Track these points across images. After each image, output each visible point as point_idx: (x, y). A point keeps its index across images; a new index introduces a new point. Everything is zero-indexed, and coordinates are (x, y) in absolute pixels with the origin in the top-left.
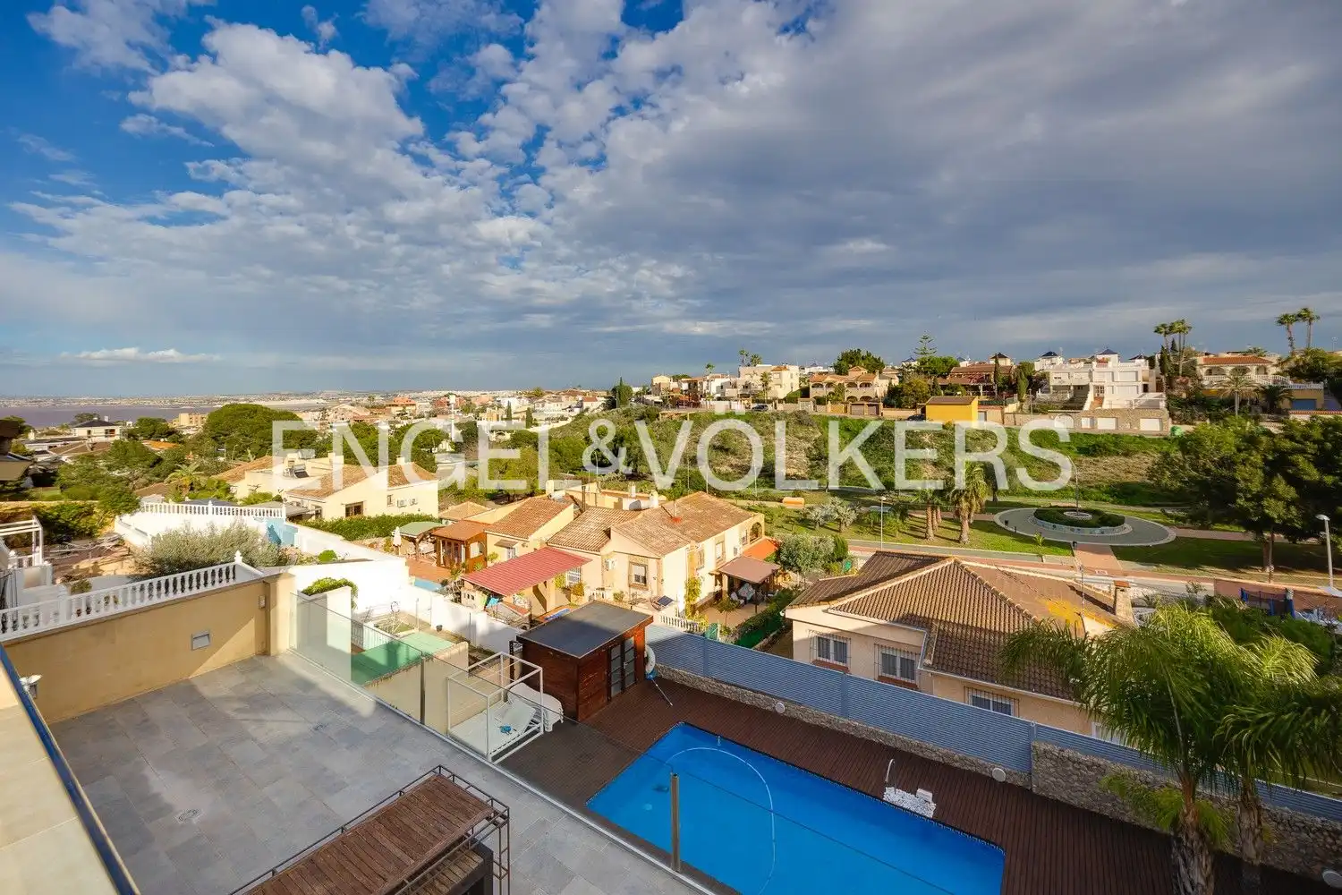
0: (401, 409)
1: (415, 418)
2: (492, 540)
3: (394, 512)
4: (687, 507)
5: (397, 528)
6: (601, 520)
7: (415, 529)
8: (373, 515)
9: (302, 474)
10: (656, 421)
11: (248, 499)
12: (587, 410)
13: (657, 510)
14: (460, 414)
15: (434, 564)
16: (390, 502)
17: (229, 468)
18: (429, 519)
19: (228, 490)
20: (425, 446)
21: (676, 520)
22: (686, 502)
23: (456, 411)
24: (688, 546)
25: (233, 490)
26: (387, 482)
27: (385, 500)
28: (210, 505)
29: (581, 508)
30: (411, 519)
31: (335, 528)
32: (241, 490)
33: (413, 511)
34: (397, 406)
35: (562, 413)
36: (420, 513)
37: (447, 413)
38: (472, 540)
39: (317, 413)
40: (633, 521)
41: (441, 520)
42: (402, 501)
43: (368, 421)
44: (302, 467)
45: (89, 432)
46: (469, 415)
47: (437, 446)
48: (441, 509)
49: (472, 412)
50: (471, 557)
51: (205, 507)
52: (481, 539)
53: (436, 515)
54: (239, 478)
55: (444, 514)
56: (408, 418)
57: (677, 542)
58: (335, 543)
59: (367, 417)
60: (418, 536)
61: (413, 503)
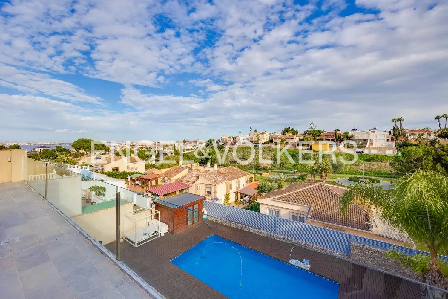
2: (160, 180)
3: (129, 171)
4: (228, 171)
5: (129, 175)
6: (196, 173)
7: (135, 176)
8: (121, 171)
9: (99, 158)
13: (216, 170)
15: (140, 188)
16: (128, 168)
18: (140, 173)
19: (75, 164)
21: (222, 173)
22: (227, 169)
24: (226, 182)
27: (126, 167)
29: (190, 169)
30: (134, 173)
31: (107, 174)
33: (136, 171)
38: (153, 179)
40: (207, 173)
42: (132, 168)
44: (99, 156)
45: (40, 150)
48: (145, 171)
50: (153, 185)
52: (156, 180)
53: (143, 173)
54: (80, 160)
57: (222, 181)
60: (136, 178)
61: (136, 169)
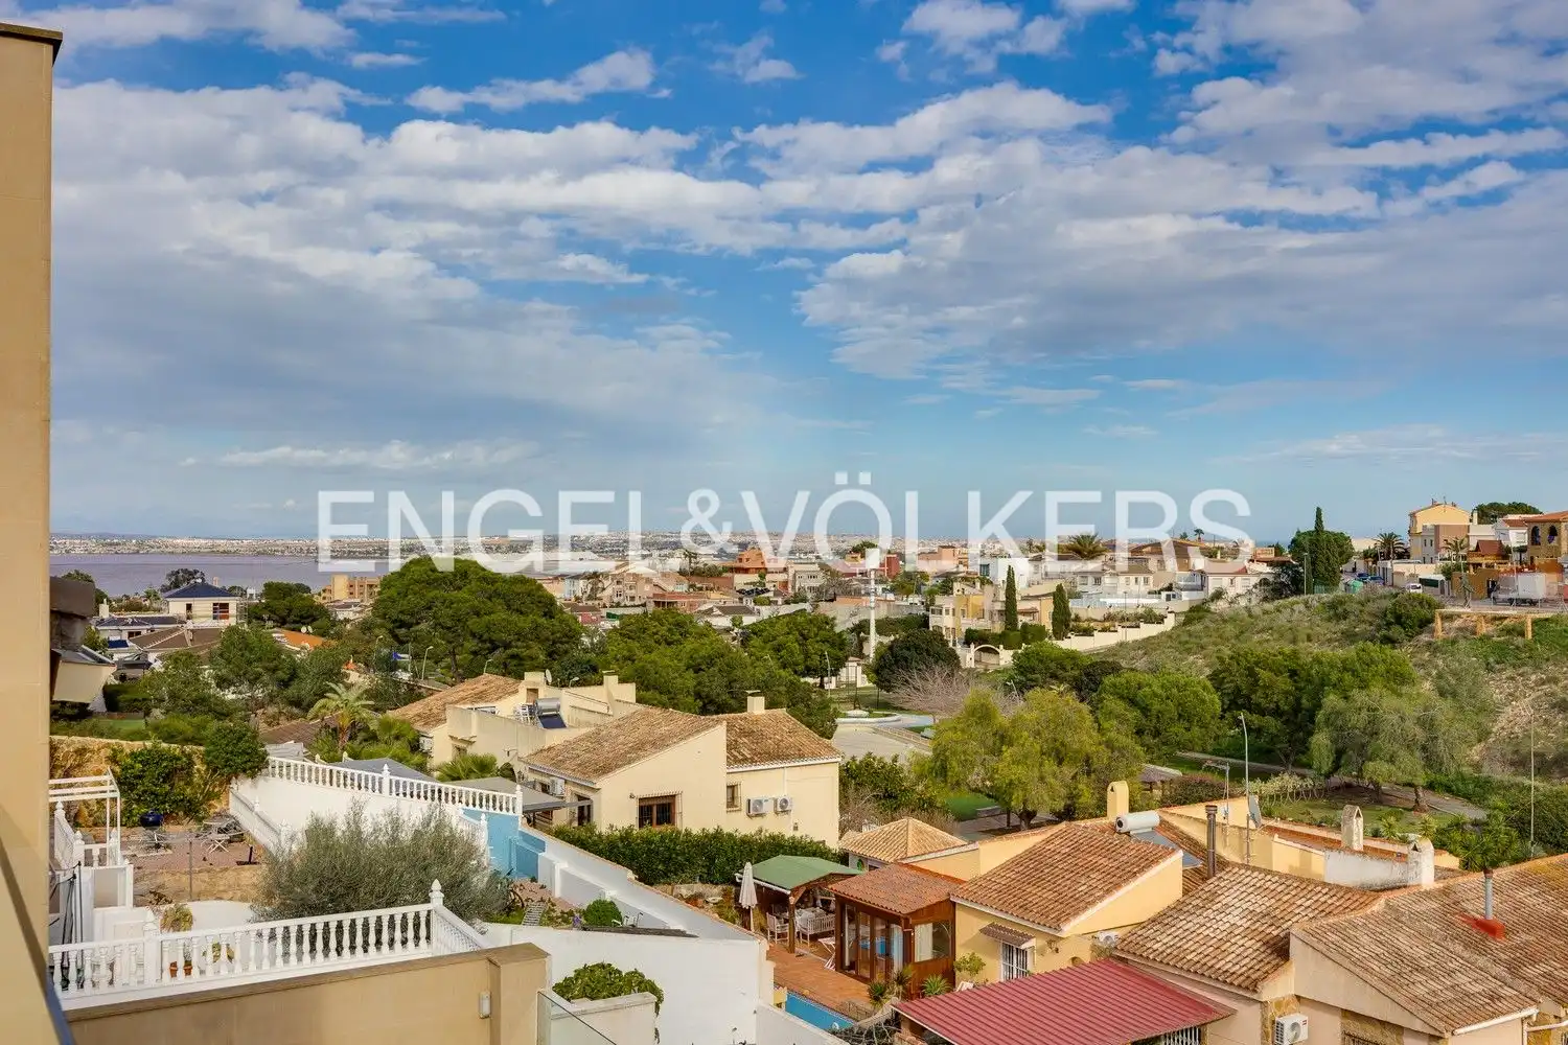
0: (755, 578)
1: (787, 602)
2: (967, 928)
3: (740, 825)
4: (1528, 897)
5: (748, 865)
6: (1261, 903)
7: (787, 874)
8: (696, 831)
9: (552, 721)
10: (1425, 638)
11: (453, 767)
12: (1218, 595)
13: (1428, 895)
14: (891, 597)
15: (829, 965)
16: (732, 801)
17: (420, 697)
18: (816, 851)
19: (415, 747)
20: (809, 672)
21: (1488, 928)
22: (1524, 881)
23: (880, 588)
24: (1532, 1011)
25: (426, 744)
26: (723, 752)
27: (722, 796)
28: (386, 775)
29: (1205, 867)
30: (779, 847)
31: (615, 850)
32: (440, 746)
33: (783, 828)
34: (746, 571)
35: (1152, 601)
36: (798, 835)
37: (858, 593)
38: (919, 916)
39: (582, 583)
40: (1356, 916)
41: (843, 858)
42: (760, 802)
43: (683, 606)
44: (553, 705)
45: (189, 607)
46: (911, 600)
47: (835, 673)
48: (843, 831)
49: (918, 592)
50: (917, 960)
51: (377, 775)
52: (942, 917)
53: (834, 844)
54: (436, 719)
55: (852, 841)
56: (770, 603)
57: (1494, 997)
58: (615, 884)
59: (680, 595)
60: (794, 891)
61: (783, 807)
